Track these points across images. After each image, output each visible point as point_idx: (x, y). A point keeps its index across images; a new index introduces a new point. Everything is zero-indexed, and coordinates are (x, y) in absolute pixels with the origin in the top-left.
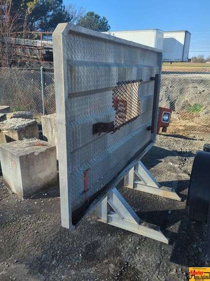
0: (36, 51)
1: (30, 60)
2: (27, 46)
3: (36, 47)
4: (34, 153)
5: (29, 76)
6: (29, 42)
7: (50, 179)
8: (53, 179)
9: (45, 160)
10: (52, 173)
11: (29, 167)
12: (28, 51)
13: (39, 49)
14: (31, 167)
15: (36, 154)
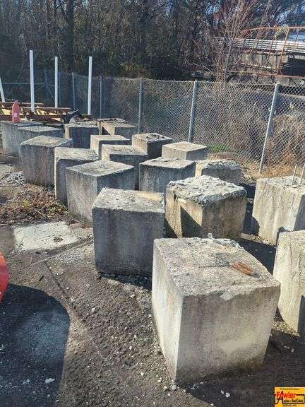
0: (272, 59)
1: (260, 72)
2: (260, 50)
3: (274, 51)
4: (220, 294)
5: (250, 98)
6: (265, 44)
7: (247, 358)
8: (254, 359)
9: (245, 315)
10: (255, 346)
11: (201, 323)
12: (259, 59)
13: (277, 56)
14: (207, 324)
15: (226, 297)
